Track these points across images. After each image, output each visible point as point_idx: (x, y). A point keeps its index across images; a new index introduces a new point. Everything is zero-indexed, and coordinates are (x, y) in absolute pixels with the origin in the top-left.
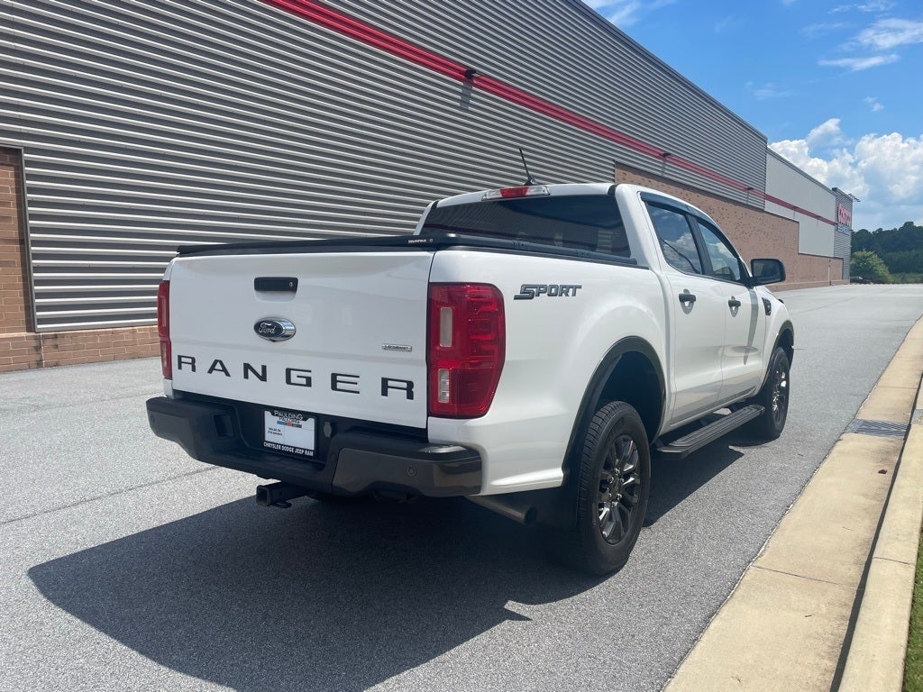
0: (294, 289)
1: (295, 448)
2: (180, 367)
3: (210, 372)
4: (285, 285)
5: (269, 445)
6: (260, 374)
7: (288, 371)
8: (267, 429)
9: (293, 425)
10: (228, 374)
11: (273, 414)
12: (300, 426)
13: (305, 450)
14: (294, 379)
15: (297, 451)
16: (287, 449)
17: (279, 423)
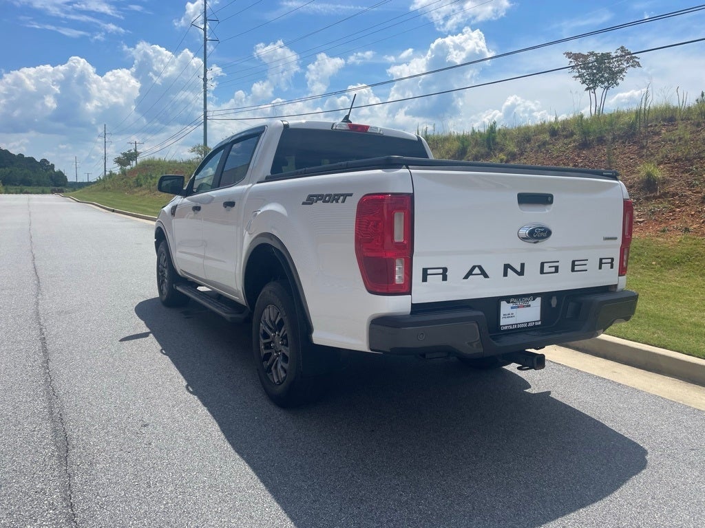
0: (551, 202)
1: (528, 323)
2: (425, 279)
3: (466, 277)
4: (545, 200)
5: (506, 328)
6: (519, 270)
7: (542, 264)
8: (502, 316)
9: (524, 306)
10: (486, 276)
11: (508, 302)
12: (529, 306)
13: (535, 322)
14: (546, 269)
15: (530, 325)
16: (522, 326)
17: (512, 308)
